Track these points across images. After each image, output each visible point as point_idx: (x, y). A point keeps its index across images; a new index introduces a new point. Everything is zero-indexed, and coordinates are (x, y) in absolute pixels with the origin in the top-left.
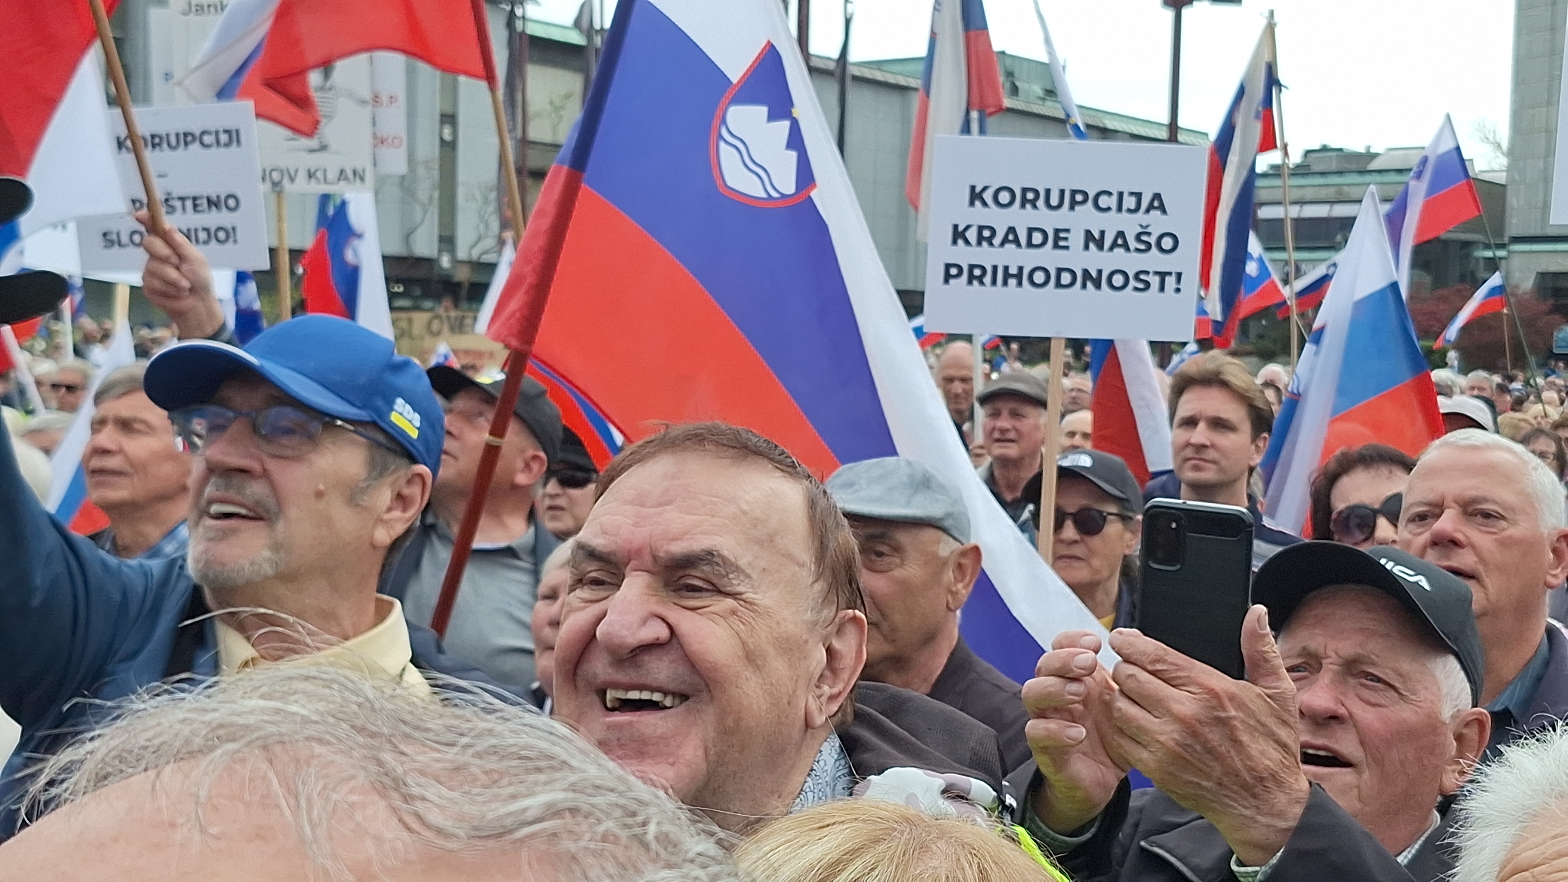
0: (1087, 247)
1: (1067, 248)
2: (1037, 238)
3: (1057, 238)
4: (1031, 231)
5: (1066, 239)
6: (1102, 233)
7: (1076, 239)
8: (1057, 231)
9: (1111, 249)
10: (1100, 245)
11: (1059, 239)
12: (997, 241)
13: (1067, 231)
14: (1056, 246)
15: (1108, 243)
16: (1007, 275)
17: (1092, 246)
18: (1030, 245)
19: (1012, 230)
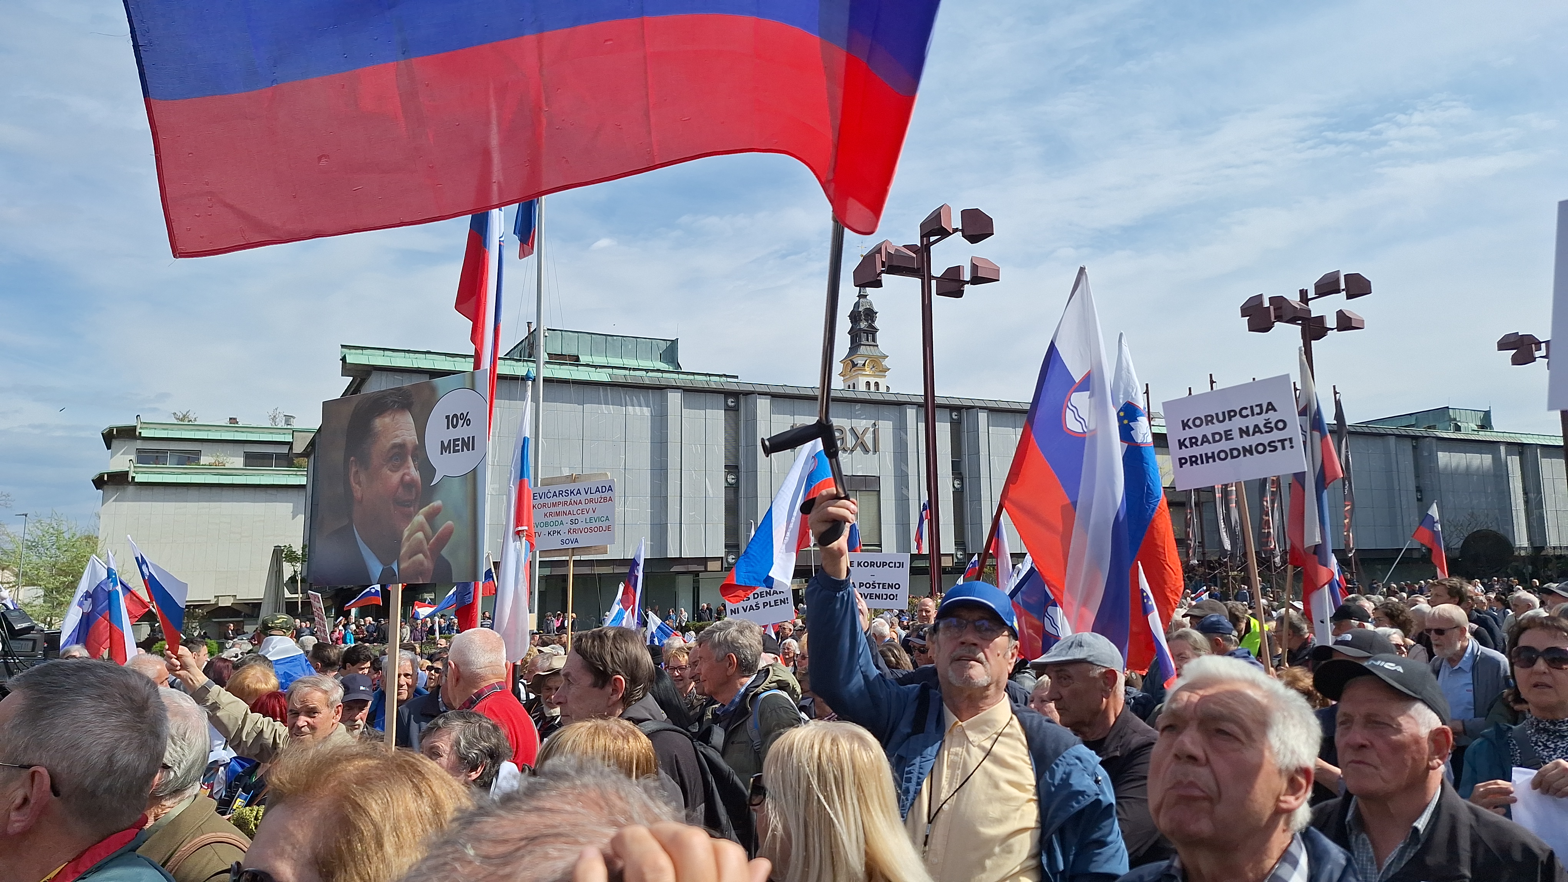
0: (1241, 437)
1: (1232, 439)
2: (1217, 437)
3: (1226, 435)
4: (1213, 434)
5: (1231, 435)
6: (1247, 427)
7: (1236, 434)
8: (1225, 432)
9: (1253, 435)
10: (1248, 435)
11: (1228, 435)
12: (1199, 443)
13: (1231, 430)
14: (1227, 439)
15: (1251, 433)
16: (1208, 458)
17: (1244, 435)
18: (1215, 441)
19: (1205, 436)
